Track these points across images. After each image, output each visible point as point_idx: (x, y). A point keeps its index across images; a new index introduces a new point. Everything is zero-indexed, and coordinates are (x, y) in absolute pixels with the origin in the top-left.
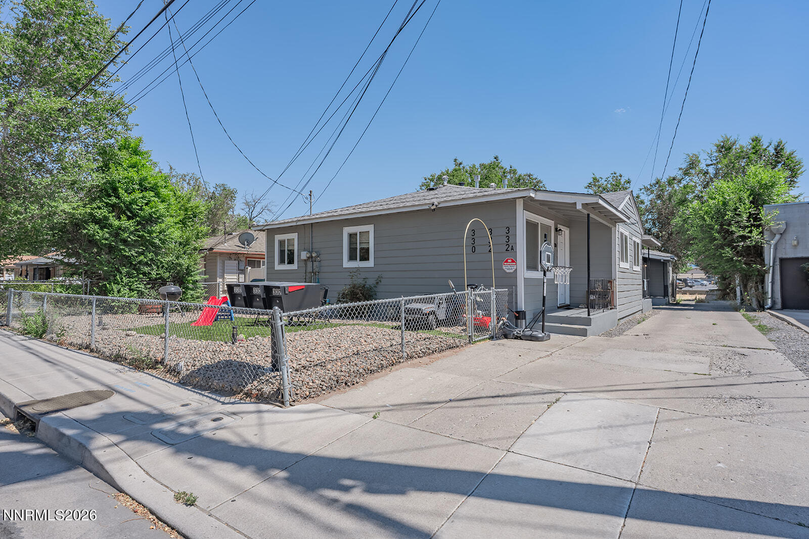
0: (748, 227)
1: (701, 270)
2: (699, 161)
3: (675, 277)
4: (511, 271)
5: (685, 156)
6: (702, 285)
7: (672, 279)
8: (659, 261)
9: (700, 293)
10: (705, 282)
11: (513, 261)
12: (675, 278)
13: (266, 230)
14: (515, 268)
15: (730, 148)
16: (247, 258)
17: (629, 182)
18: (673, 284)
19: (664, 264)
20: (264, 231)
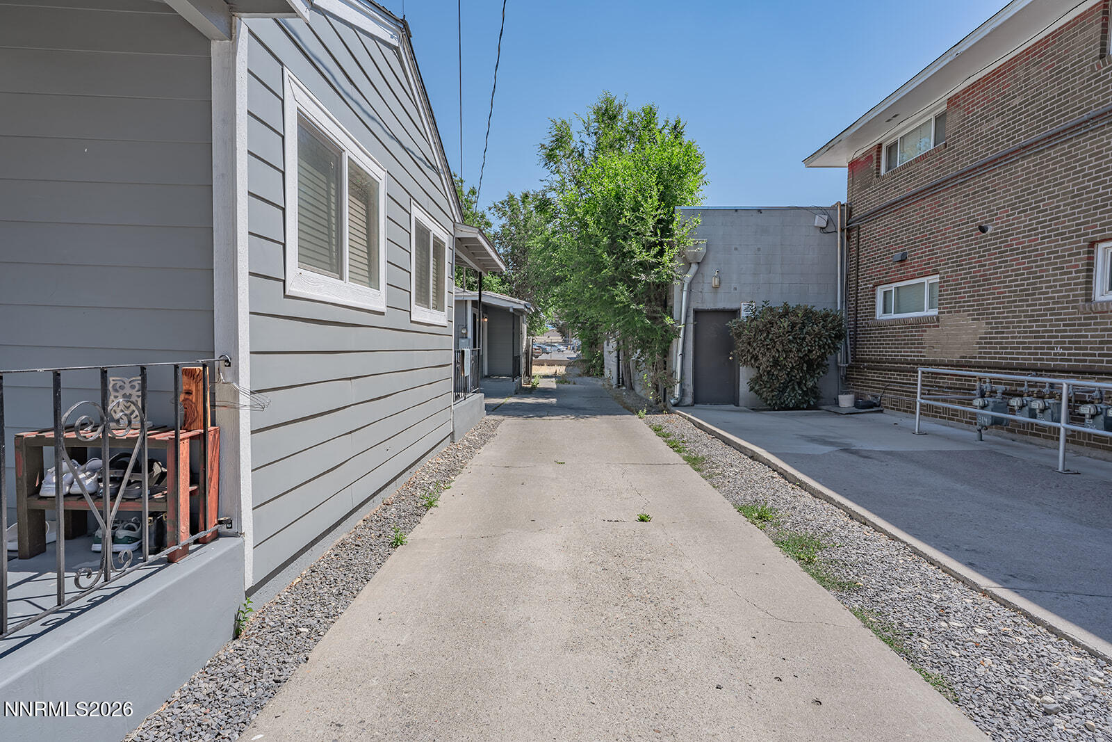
0: (655, 245)
1: (558, 332)
2: (570, 137)
3: (531, 340)
5: (550, 124)
6: (559, 350)
7: (527, 344)
8: (504, 311)
9: (560, 363)
10: (562, 347)
12: (531, 344)
15: (615, 117)
17: (474, 193)
18: (527, 353)
19: (515, 316)
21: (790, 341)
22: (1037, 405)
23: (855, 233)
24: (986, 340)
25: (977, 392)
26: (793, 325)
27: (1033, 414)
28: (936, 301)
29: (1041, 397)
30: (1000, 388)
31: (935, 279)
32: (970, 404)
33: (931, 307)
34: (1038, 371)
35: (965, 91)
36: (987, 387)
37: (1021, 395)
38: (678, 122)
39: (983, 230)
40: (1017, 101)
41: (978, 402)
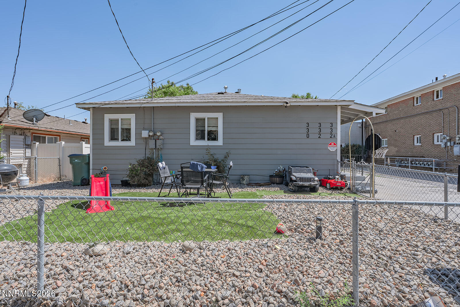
4: (334, 150)
11: (335, 144)
13: (91, 109)
14: (336, 148)
16: (33, 133)
20: (88, 109)
21: (356, 152)
22: (406, 162)
23: (367, 128)
24: (397, 151)
25: (396, 161)
26: (356, 148)
27: (405, 164)
28: (387, 144)
29: (407, 161)
30: (400, 160)
31: (387, 139)
32: (395, 163)
33: (386, 145)
34: (406, 157)
35: (391, 104)
36: (398, 160)
37: (404, 161)
38: (316, 97)
39: (396, 131)
40: (400, 109)
41: (396, 162)
